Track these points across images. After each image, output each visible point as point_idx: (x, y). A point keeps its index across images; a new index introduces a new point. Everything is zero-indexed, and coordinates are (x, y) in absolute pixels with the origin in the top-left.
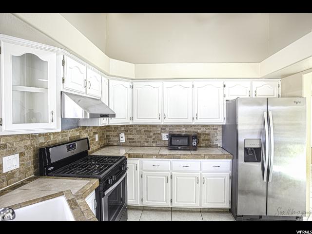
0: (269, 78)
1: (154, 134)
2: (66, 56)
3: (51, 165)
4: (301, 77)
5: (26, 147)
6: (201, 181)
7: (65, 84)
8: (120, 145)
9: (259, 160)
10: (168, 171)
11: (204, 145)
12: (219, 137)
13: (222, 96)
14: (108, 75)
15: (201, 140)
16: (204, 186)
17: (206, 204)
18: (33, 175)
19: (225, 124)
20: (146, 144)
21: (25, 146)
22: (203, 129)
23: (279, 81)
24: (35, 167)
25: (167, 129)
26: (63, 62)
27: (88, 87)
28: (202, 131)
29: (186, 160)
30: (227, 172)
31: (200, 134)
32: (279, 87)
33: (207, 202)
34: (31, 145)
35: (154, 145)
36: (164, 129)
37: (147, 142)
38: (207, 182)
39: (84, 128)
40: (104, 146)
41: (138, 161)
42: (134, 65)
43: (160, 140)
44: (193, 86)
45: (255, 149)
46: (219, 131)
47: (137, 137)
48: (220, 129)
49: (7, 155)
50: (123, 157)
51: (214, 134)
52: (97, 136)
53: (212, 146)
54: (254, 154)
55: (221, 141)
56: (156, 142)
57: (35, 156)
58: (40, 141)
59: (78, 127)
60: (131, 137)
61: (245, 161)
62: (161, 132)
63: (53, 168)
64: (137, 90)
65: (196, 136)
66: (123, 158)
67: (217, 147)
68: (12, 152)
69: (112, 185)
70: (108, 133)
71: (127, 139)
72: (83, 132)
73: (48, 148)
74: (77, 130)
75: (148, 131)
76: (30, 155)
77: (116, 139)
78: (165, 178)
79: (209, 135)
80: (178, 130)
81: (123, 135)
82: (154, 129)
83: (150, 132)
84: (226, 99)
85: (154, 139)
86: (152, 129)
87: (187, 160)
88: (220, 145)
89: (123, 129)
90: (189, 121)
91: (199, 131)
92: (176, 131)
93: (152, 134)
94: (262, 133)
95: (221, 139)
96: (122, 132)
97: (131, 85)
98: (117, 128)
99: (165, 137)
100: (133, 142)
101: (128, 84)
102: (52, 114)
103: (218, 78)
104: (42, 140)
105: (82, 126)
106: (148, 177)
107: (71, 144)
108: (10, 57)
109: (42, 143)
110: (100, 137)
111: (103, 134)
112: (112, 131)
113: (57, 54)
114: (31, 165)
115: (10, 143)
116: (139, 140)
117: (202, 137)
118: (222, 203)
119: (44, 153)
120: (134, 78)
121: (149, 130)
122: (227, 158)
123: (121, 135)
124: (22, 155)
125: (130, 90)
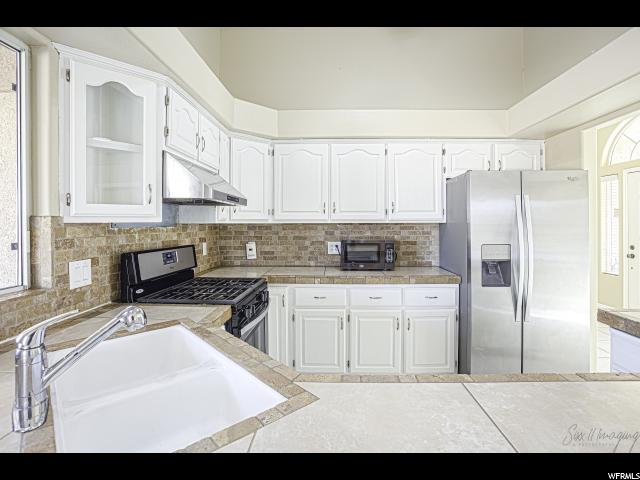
0: (523, 137)
1: (312, 243)
2: (171, 90)
3: (142, 284)
4: (580, 135)
5: (101, 250)
6: (402, 325)
7: (169, 137)
8: (246, 265)
9: (507, 283)
10: (343, 307)
11: (406, 262)
12: (435, 248)
13: (438, 170)
14: (231, 129)
15: (400, 254)
16: (409, 334)
17: (412, 368)
18: (110, 302)
19: (445, 221)
20: (297, 263)
21: (99, 248)
22: (405, 233)
23: (542, 144)
24: (114, 288)
25: (337, 233)
26: (167, 100)
27: (200, 147)
28: (403, 238)
29: (374, 286)
30: (450, 307)
31: (398, 243)
32: (541, 154)
33: (414, 365)
34: (108, 247)
35: (312, 263)
36: (332, 234)
37: (299, 258)
38: (414, 327)
39: (185, 227)
40: (217, 267)
41: (287, 289)
42: (276, 111)
43: (324, 253)
44: (386, 151)
45: (500, 263)
46: (434, 237)
47: (280, 248)
48: (435, 233)
49: (74, 259)
50: (260, 279)
51: (425, 243)
52: (205, 245)
53: (421, 265)
54: (498, 272)
55: (437, 255)
56: (316, 259)
57: (113, 268)
58: (120, 242)
59: (175, 225)
60: (267, 248)
61: (483, 286)
62: (326, 239)
63: (142, 291)
64: (282, 159)
65: (392, 245)
66: (260, 282)
67: (430, 265)
68: (81, 256)
69: (251, 319)
70: (223, 243)
71: (260, 253)
72: (183, 234)
73: (136, 254)
74: (174, 231)
75: (300, 238)
76: (105, 264)
77: (239, 253)
78: (336, 320)
79: (414, 243)
80: (358, 235)
81: (252, 245)
82: (312, 233)
83: (305, 238)
84: (446, 176)
85: (312, 253)
86: (307, 234)
87: (379, 286)
88: (435, 262)
89: (252, 234)
90: (378, 217)
91: (396, 237)
92: (352, 236)
93: (307, 243)
94: (512, 232)
95: (438, 251)
96: (250, 239)
97: (271, 149)
98: (242, 233)
99: (333, 248)
100: (272, 259)
101: (265, 147)
102: (150, 189)
103: (431, 138)
104: (122, 240)
105: (182, 222)
106: (306, 319)
107: (168, 251)
108: (84, 88)
109: (122, 246)
110: (210, 249)
111: (215, 243)
112: (230, 238)
113: (158, 85)
114: (107, 284)
115: (78, 240)
116: (283, 254)
117: (403, 248)
118: (442, 365)
119: (130, 261)
120: (277, 136)
121: (302, 235)
122: (450, 281)
123: (248, 246)
124: (95, 262)
125: (268, 158)
